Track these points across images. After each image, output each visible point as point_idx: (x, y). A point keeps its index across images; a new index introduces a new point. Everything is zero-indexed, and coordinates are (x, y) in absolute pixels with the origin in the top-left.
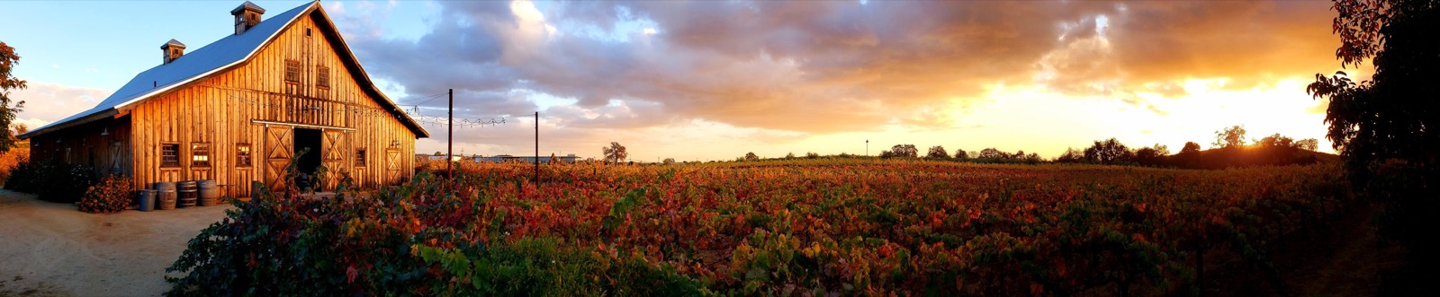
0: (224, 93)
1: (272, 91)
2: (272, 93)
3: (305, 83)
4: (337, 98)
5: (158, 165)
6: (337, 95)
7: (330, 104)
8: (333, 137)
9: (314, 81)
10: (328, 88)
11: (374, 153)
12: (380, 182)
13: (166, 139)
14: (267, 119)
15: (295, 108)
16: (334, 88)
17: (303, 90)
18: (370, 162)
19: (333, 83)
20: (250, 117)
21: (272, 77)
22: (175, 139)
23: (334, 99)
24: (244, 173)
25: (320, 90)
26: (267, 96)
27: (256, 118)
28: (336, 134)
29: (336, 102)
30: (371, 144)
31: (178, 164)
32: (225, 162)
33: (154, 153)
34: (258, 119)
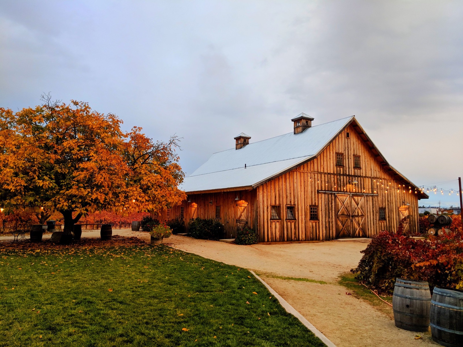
0: (302, 174)
1: (329, 172)
2: (329, 174)
3: (347, 167)
4: (366, 174)
5: (269, 218)
6: (366, 172)
7: (362, 178)
8: (358, 200)
9: (352, 165)
10: (360, 168)
11: (391, 211)
12: (396, 232)
13: (273, 203)
14: (327, 189)
15: (342, 182)
16: (364, 168)
17: (346, 171)
18: (388, 217)
19: (363, 165)
20: (317, 189)
21: (329, 163)
22: (277, 203)
23: (364, 175)
24: (314, 224)
25: (356, 170)
26: (326, 175)
27: (320, 189)
28: (359, 198)
29: (366, 177)
30: (388, 204)
31: (280, 219)
32: (304, 216)
33: (267, 211)
34: (321, 190)
